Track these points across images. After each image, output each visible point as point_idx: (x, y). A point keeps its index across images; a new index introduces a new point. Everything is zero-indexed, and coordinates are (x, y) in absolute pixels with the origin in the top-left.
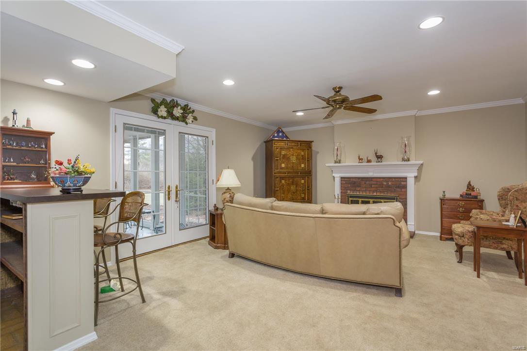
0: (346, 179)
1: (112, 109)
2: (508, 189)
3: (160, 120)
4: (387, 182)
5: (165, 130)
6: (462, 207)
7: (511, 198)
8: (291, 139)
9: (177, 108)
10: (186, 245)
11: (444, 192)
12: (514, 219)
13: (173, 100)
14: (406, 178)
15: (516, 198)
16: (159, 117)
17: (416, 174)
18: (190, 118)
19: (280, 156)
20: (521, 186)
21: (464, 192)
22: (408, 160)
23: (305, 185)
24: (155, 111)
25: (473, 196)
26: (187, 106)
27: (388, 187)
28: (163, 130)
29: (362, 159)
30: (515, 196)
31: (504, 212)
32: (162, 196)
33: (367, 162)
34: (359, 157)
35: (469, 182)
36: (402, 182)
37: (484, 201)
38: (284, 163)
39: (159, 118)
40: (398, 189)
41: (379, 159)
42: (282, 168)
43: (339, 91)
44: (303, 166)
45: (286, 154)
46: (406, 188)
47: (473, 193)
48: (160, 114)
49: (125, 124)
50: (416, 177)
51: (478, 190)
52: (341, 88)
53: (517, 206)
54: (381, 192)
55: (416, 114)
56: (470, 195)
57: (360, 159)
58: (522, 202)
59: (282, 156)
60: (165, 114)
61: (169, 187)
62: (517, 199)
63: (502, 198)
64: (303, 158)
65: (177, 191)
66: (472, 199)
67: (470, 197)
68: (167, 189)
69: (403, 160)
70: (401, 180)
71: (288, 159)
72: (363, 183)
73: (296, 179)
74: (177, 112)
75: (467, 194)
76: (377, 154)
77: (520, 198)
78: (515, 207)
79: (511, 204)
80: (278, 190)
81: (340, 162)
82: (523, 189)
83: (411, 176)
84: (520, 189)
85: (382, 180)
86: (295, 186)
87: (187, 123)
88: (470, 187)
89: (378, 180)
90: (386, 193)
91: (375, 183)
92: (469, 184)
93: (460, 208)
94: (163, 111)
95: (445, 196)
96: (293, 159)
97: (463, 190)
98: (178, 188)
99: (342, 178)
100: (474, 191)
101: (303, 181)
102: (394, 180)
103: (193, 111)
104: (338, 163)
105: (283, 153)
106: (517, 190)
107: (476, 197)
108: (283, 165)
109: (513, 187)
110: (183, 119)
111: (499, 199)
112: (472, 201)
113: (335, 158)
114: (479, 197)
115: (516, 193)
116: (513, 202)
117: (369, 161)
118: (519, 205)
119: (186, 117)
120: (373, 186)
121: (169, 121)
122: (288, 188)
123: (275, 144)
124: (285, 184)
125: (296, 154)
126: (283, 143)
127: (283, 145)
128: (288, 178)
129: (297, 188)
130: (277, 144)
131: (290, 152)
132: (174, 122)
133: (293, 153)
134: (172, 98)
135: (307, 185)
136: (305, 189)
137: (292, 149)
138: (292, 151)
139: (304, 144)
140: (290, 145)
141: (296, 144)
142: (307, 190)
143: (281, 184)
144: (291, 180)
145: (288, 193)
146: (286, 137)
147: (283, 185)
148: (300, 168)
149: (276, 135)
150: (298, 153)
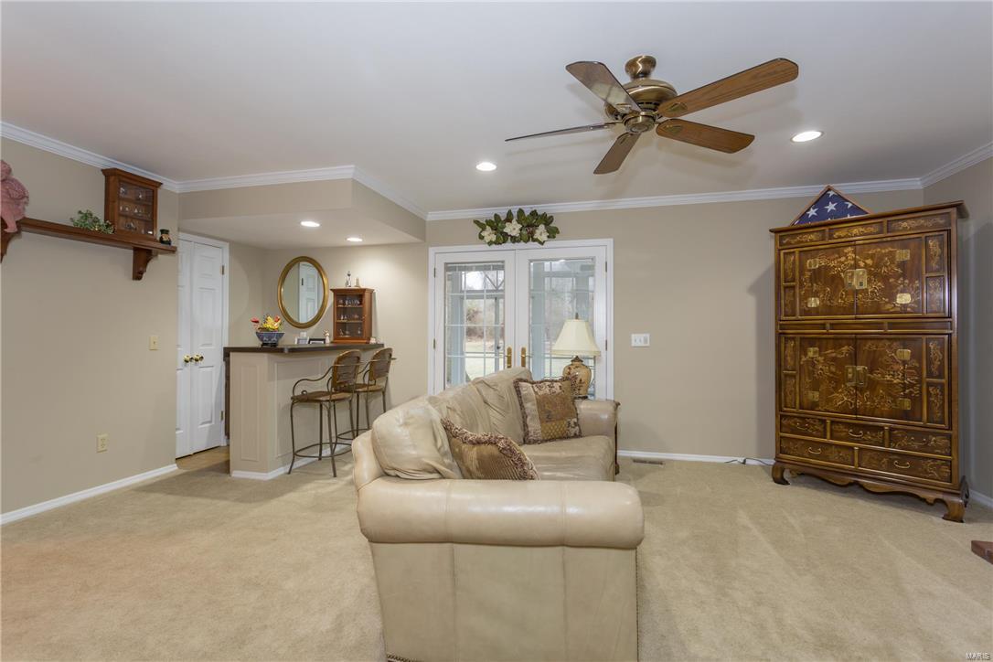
1: (432, 250)
3: (491, 247)
5: (503, 262)
8: (871, 213)
9: (513, 222)
13: (511, 211)
18: (541, 232)
19: (802, 273)
23: (918, 369)
26: (534, 213)
28: (500, 261)
32: (501, 361)
38: (816, 295)
39: (487, 245)
42: (808, 312)
43: (646, 74)
44: (904, 299)
45: (827, 267)
48: (487, 239)
49: (446, 264)
52: (650, 62)
59: (808, 274)
60: (493, 238)
61: (510, 351)
64: (907, 270)
65: (524, 359)
68: (505, 353)
71: (835, 280)
73: (868, 346)
74: (513, 228)
80: (794, 376)
86: (863, 368)
87: (539, 242)
94: (489, 234)
96: (857, 281)
98: (527, 352)
101: (904, 354)
103: (550, 219)
105: (814, 264)
108: (814, 303)
110: (528, 235)
119: (533, 232)
121: (509, 245)
122: (832, 373)
123: (785, 242)
124: (821, 359)
125: (869, 262)
126: (812, 237)
127: (811, 241)
128: (832, 341)
129: (876, 376)
130: (789, 243)
131: (843, 259)
132: (517, 245)
133: (854, 259)
134: (509, 208)
135: (925, 367)
136: (920, 382)
137: (850, 249)
138: (851, 255)
139: (911, 222)
140: (840, 237)
141: (871, 229)
142: (924, 386)
143: (804, 359)
144: (846, 348)
145: (836, 389)
146: (856, 209)
147: (812, 363)
148: (889, 307)
149: (812, 212)
150: (881, 259)
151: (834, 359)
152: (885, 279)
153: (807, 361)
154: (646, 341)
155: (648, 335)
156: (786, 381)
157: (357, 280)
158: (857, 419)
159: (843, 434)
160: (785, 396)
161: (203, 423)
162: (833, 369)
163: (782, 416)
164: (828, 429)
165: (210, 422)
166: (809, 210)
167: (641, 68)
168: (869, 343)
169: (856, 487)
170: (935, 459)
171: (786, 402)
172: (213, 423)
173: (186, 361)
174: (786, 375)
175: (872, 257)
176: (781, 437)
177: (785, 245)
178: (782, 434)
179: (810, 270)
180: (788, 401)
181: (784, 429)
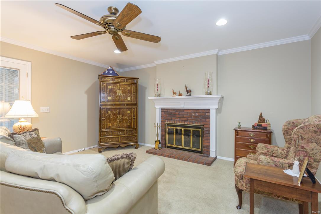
0: (165, 111)
2: (294, 123)
4: (195, 113)
6: (253, 138)
7: (296, 136)
8: (120, 76)
11: (240, 123)
12: (298, 167)
14: (209, 110)
15: (301, 136)
17: (217, 107)
19: (107, 90)
20: (307, 120)
21: (255, 123)
22: (211, 94)
23: (131, 115)
25: (263, 127)
27: (196, 117)
29: (176, 93)
30: (300, 134)
31: (289, 148)
33: (179, 96)
34: (173, 91)
35: (261, 115)
36: (206, 114)
37: (272, 132)
38: (110, 96)
40: (204, 120)
41: (189, 93)
42: (108, 101)
44: (129, 99)
45: (113, 89)
46: (210, 119)
47: (264, 125)
50: (217, 109)
51: (268, 121)
53: (303, 147)
54: (190, 122)
55: (218, 53)
56: (261, 126)
57: (174, 93)
58: (308, 142)
62: (303, 139)
63: (287, 133)
64: (130, 92)
66: (262, 131)
67: (261, 128)
69: (207, 94)
70: (206, 111)
71: (115, 93)
72: (177, 113)
73: (122, 110)
75: (258, 125)
76: (187, 89)
77: (306, 136)
78: (300, 148)
79: (295, 143)
80: (104, 120)
81: (159, 95)
82: (310, 126)
83: (213, 107)
84: (306, 126)
85: (191, 111)
86: (121, 116)
88: (261, 119)
89: (188, 111)
90: (194, 122)
91: (186, 113)
92: (261, 116)
93: (251, 139)
95: (240, 126)
96: (120, 93)
97: (255, 121)
99: (162, 110)
100: (265, 122)
101: (129, 112)
102: (200, 111)
104: (157, 96)
105: (110, 87)
106: (303, 127)
107: (265, 128)
108: (110, 98)
109: (299, 121)
111: (284, 134)
112: (261, 132)
113: (156, 92)
114: (268, 128)
115: (301, 131)
116: (297, 142)
117: (180, 95)
118: (304, 145)
120: (184, 116)
122: (114, 118)
123: (102, 79)
124: (111, 114)
125: (122, 89)
126: (109, 79)
127: (109, 80)
128: (114, 109)
129: (124, 118)
130: (103, 80)
131: (117, 87)
133: (119, 87)
135: (132, 115)
136: (131, 118)
137: (118, 85)
138: (119, 86)
139: (130, 80)
140: (116, 81)
141: (123, 80)
142: (132, 119)
143: (107, 114)
144: (117, 111)
145: (115, 122)
146: (117, 74)
147: (109, 115)
148: (126, 100)
149: (106, 72)
150: (125, 88)
151: (115, 114)
152: (125, 93)
153: (108, 115)
154: (48, 110)
155: (49, 107)
156: (102, 121)
158: (120, 129)
159: (116, 134)
160: (102, 126)
162: (114, 117)
163: (101, 132)
164: (113, 133)
166: (105, 71)
167: (113, 11)
168: (122, 109)
169: (120, 147)
170: (134, 136)
171: (102, 127)
174: (102, 119)
175: (123, 87)
176: (101, 138)
177: (102, 80)
178: (101, 137)
179: (109, 89)
180: (103, 127)
181: (102, 136)
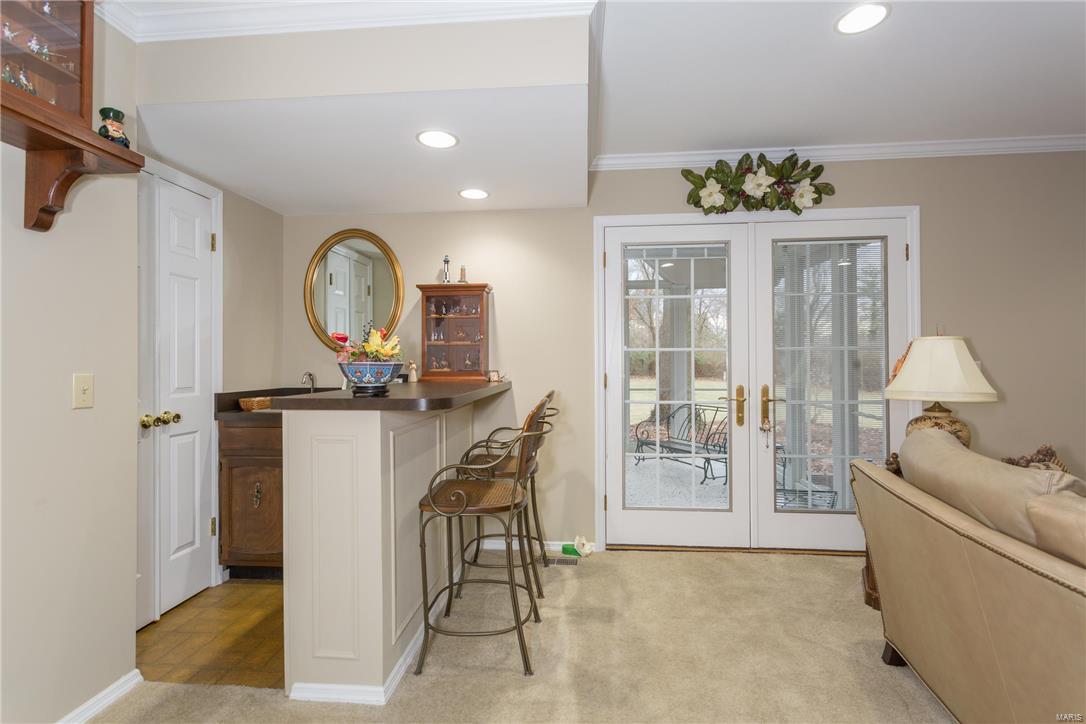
1: (600, 221)
3: (713, 217)
5: (726, 243)
9: (755, 173)
10: (800, 557)
13: (747, 156)
16: (707, 212)
18: (804, 193)
24: (695, 200)
26: (792, 160)
28: (721, 242)
39: (706, 214)
48: (706, 203)
49: (625, 246)
60: (719, 199)
61: (740, 391)
65: (765, 404)
68: (734, 396)
74: (757, 184)
87: (797, 210)
94: (713, 194)
98: (771, 394)
103: (819, 170)
110: (782, 198)
119: (789, 194)
121: (740, 214)
132: (755, 215)
134: (746, 151)
157: (463, 270)
161: (179, 549)
165: (192, 543)
172: (197, 544)
173: (145, 426)
